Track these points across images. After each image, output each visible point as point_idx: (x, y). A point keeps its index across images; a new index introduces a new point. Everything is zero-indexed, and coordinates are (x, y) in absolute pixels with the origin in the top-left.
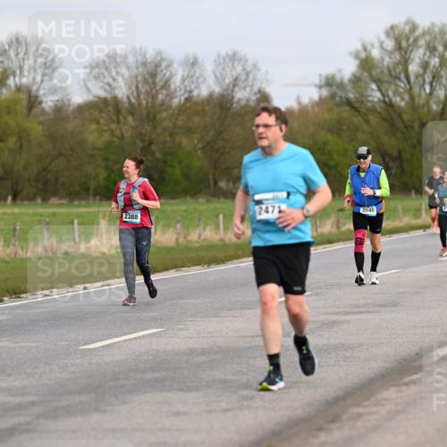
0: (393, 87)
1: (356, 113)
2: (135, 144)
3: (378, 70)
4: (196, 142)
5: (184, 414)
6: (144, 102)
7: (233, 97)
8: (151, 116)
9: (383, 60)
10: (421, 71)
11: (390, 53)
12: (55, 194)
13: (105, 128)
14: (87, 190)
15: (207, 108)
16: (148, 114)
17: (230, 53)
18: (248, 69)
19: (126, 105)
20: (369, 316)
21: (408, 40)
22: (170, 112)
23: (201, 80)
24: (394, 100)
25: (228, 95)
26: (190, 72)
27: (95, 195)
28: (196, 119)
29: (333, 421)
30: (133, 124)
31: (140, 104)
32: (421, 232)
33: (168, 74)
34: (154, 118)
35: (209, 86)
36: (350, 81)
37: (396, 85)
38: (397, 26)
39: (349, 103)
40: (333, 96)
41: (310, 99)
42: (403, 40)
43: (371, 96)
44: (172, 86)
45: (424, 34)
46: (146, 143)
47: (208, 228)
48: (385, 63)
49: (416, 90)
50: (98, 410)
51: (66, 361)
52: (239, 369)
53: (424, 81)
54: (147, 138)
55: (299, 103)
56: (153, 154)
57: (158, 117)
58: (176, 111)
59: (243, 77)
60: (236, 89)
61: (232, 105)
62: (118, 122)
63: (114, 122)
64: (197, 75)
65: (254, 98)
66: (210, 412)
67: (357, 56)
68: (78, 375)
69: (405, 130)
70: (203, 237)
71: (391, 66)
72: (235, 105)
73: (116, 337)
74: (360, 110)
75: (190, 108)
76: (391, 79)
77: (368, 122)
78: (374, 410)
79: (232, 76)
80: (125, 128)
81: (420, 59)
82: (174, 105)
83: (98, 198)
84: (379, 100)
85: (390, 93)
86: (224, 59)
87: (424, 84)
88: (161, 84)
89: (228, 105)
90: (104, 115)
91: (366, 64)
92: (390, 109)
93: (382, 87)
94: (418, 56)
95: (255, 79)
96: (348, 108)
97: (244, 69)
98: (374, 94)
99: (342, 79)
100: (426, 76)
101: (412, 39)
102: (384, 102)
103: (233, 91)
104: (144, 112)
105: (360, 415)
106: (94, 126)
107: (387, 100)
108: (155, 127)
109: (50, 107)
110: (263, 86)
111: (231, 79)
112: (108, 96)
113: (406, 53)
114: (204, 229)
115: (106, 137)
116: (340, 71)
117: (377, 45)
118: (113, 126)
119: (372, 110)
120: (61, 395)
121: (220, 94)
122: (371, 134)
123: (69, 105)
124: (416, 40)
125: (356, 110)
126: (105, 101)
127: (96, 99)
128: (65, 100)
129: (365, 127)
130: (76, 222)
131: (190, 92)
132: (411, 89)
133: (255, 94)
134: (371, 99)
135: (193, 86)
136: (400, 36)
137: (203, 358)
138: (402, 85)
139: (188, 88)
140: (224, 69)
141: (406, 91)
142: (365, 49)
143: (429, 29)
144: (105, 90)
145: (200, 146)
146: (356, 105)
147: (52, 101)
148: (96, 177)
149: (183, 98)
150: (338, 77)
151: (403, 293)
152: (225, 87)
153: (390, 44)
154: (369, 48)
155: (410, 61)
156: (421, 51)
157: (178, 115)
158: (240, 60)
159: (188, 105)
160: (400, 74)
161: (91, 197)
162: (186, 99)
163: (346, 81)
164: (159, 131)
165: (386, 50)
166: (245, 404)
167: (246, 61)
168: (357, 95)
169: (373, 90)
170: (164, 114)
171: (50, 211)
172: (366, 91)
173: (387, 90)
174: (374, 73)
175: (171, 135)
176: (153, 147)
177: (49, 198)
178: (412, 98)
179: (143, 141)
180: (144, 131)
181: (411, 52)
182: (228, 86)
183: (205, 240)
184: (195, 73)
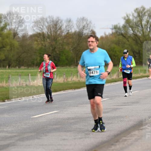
0: (137, 29)
1: (124, 38)
2: (50, 48)
3: (132, 23)
4: (70, 47)
5: (66, 139)
6: (53, 34)
7: (83, 33)
8: (55, 39)
9: (133, 20)
10: (146, 24)
11: (136, 18)
12: (23, 65)
13: (40, 43)
14: (34, 64)
15: (74, 36)
16: (54, 38)
17: (82, 18)
18: (88, 23)
19: (47, 35)
20: (129, 107)
21: (142, 13)
22: (62, 37)
23: (72, 27)
24: (137, 33)
25: (81, 32)
26: (68, 24)
27: (36, 65)
28: (70, 40)
29: (117, 142)
30: (49, 42)
31: (51, 35)
32: (146, 78)
33: (61, 25)
34: (56, 39)
35: (75, 29)
36: (122, 27)
37: (138, 28)
38: (138, 9)
39: (122, 34)
40: (117, 32)
41: (109, 33)
42: (140, 13)
43: (130, 32)
44: (62, 29)
45: (147, 11)
46: (54, 48)
47: (74, 77)
48: (134, 21)
49: (145, 30)
50: (37, 138)
51: (27, 122)
52: (85, 124)
53: (147, 27)
54: (54, 46)
55: (105, 34)
56: (56, 52)
57: (57, 39)
58: (64, 37)
59: (86, 26)
60: (84, 30)
61: (82, 35)
62: (44, 41)
63: (43, 41)
64: (71, 25)
65: (90, 33)
66: (75, 139)
67: (125, 19)
68: (30, 126)
69: (141, 44)
70: (73, 80)
71: (136, 22)
72: (83, 35)
73: (43, 113)
74: (126, 37)
75: (68, 36)
76: (136, 26)
77: (128, 41)
78: (131, 138)
79: (83, 25)
80: (46, 43)
81: (146, 19)
82: (63, 35)
83: (37, 66)
84: (132, 33)
85: (136, 31)
86: (80, 20)
87: (147, 28)
88: (59, 28)
89: (81, 35)
90: (39, 38)
91: (128, 21)
92: (136, 36)
93: (133, 29)
94: (145, 18)
95: (90, 26)
96: (122, 36)
97: (87, 23)
98: (130, 31)
99: (120, 26)
100: (148, 25)
101: (143, 13)
102: (134, 34)
103: (83, 30)
104: (53, 37)
105: (126, 140)
106: (36, 42)
107: (135, 33)
108: (56, 43)
109: (21, 36)
110: (93, 29)
111: (82, 26)
112: (41, 32)
113: (141, 17)
114: (73, 77)
115: (40, 46)
116: (119, 24)
117: (131, 15)
118: (42, 42)
119: (130, 37)
120: (25, 133)
121: (79, 32)
122: (129, 45)
123: (27, 35)
124: (145, 13)
125: (125, 37)
126: (40, 34)
127: (36, 33)
128: (26, 33)
129: (127, 42)
130: (30, 74)
131: (68, 31)
132: (143, 30)
133: (90, 31)
134: (129, 33)
135: (69, 29)
136: (139, 12)
137: (73, 121)
138: (140, 28)
139: (68, 30)
140: (80, 23)
141: (141, 30)
142: (127, 16)
143: (149, 9)
144: (40, 30)
145: (72, 49)
146: (124, 35)
147: (22, 34)
148: (37, 59)
149: (66, 33)
150: (118, 26)
151: (140, 99)
152: (80, 29)
153: (136, 15)
154: (129, 16)
155: (142, 20)
156: (146, 17)
157: (64, 39)
158: (85, 20)
159: (68, 35)
160: (139, 24)
161: (35, 66)
162: (67, 33)
163: (121, 27)
164: (58, 44)
165: (134, 17)
166: (87, 136)
167: (87, 20)
168: (125, 32)
169: (130, 30)
170: (60, 38)
171: (21, 71)
172: (128, 30)
173: (135, 30)
174: (131, 24)
175: (62, 45)
176: (56, 49)
177: (21, 67)
178: (143, 33)
179: (52, 47)
180: (53, 44)
181: (143, 17)
182: (81, 29)
183: (73, 81)
184: (70, 24)
